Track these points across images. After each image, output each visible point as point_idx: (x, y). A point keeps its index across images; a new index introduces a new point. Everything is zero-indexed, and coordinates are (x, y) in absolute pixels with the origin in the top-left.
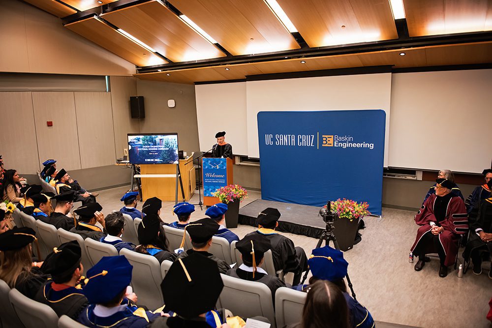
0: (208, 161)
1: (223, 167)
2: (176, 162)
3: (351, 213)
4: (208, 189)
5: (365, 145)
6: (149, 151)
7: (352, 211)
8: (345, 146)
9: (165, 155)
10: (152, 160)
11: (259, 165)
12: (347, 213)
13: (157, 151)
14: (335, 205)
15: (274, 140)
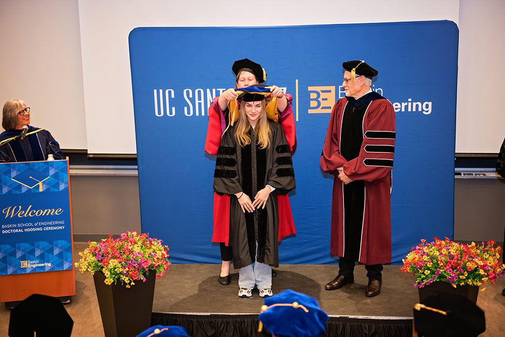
0: (8, 173)
1: (57, 185)
3: (482, 272)
4: (13, 254)
5: (412, 106)
7: (483, 267)
11: (136, 173)
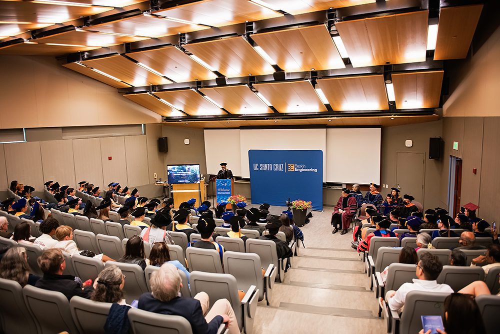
1: (229, 185)
2: (199, 182)
4: (220, 199)
5: (312, 170)
6: (181, 176)
8: (301, 170)
9: (191, 178)
10: (183, 181)
11: (250, 183)
12: (300, 207)
13: (186, 175)
14: (294, 203)
15: (259, 167)
